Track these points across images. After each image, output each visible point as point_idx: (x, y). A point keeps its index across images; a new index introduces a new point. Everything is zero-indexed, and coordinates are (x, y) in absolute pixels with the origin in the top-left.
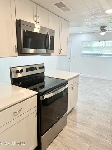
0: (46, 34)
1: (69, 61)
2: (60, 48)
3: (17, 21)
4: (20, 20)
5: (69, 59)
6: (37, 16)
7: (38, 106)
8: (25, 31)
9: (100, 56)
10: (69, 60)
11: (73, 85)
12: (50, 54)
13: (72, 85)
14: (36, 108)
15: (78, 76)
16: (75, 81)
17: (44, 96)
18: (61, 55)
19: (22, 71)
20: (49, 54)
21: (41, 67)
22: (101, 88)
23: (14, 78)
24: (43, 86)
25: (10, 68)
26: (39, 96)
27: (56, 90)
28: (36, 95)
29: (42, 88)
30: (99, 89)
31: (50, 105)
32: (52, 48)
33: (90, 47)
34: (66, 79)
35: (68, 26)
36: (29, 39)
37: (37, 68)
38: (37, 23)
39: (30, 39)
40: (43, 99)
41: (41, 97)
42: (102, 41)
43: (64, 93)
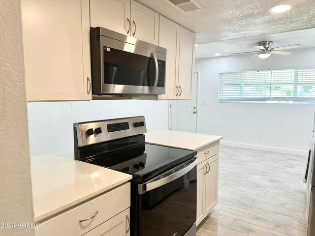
0: (149, 56)
1: (194, 113)
2: (176, 85)
3: (92, 30)
4: (98, 28)
5: (195, 108)
6: (132, 22)
7: (132, 209)
8: (108, 50)
9: (261, 102)
10: (195, 110)
11: (208, 161)
12: (157, 95)
13: (204, 163)
14: (128, 213)
15: (217, 142)
16: (210, 154)
17: (145, 185)
18: (180, 98)
19: (98, 131)
20: (155, 97)
21: (137, 123)
22: (267, 171)
23: (82, 146)
24: (142, 165)
25: (74, 124)
26: (134, 183)
27: (172, 172)
28: (129, 181)
29: (140, 167)
30: (264, 174)
31: (157, 208)
32: (162, 84)
33: (239, 85)
34: (192, 149)
35: (194, 41)
36: (113, 69)
37: (130, 125)
38: (132, 35)
39: (115, 68)
40: (145, 192)
41: (140, 186)
42: (263, 72)
43: (186, 181)
